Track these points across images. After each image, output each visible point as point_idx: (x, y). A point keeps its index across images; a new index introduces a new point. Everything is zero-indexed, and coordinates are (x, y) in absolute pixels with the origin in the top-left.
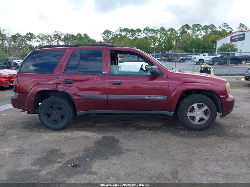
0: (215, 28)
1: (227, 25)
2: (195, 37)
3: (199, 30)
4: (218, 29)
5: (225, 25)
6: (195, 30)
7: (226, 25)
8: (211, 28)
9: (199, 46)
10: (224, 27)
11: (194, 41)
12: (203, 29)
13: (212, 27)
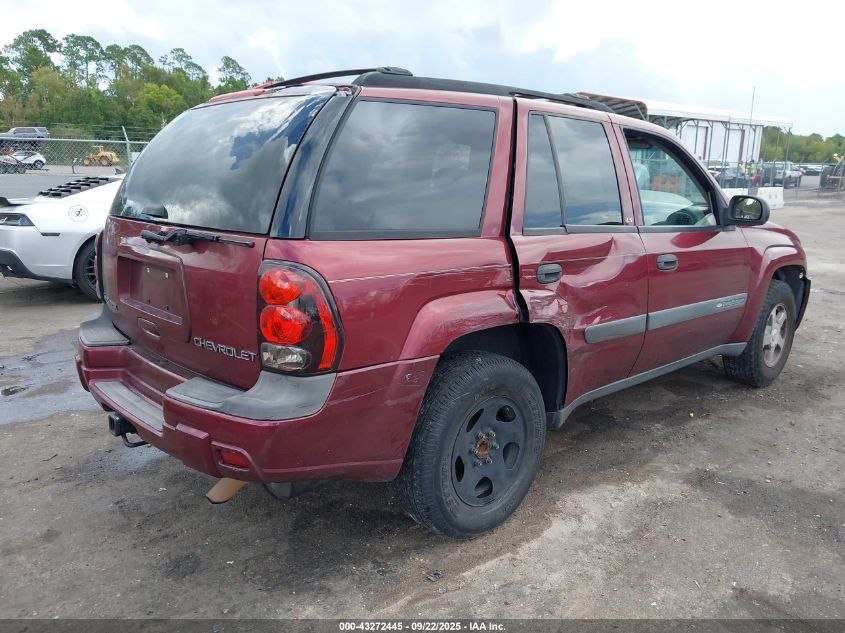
0: (149, 59)
1: (187, 57)
2: (84, 83)
3: (91, 57)
4: (158, 65)
5: (180, 54)
6: (80, 58)
7: (182, 56)
8: (134, 58)
9: (107, 117)
10: (175, 61)
11: (87, 98)
12: (108, 58)
13: (137, 53)
